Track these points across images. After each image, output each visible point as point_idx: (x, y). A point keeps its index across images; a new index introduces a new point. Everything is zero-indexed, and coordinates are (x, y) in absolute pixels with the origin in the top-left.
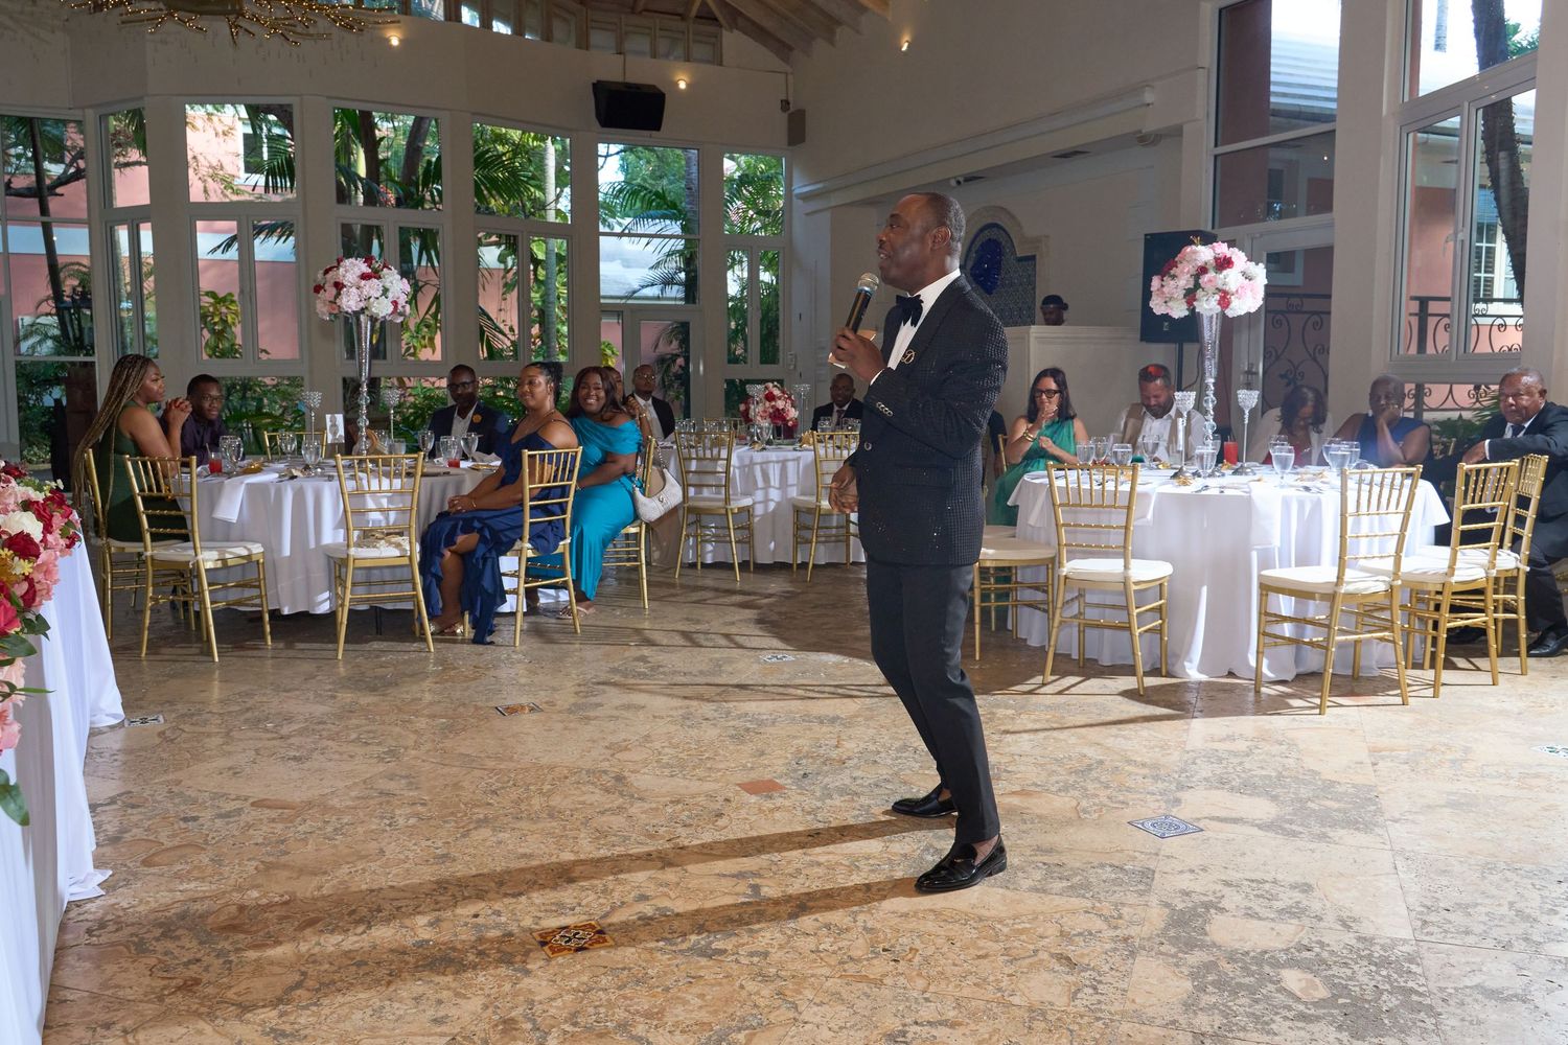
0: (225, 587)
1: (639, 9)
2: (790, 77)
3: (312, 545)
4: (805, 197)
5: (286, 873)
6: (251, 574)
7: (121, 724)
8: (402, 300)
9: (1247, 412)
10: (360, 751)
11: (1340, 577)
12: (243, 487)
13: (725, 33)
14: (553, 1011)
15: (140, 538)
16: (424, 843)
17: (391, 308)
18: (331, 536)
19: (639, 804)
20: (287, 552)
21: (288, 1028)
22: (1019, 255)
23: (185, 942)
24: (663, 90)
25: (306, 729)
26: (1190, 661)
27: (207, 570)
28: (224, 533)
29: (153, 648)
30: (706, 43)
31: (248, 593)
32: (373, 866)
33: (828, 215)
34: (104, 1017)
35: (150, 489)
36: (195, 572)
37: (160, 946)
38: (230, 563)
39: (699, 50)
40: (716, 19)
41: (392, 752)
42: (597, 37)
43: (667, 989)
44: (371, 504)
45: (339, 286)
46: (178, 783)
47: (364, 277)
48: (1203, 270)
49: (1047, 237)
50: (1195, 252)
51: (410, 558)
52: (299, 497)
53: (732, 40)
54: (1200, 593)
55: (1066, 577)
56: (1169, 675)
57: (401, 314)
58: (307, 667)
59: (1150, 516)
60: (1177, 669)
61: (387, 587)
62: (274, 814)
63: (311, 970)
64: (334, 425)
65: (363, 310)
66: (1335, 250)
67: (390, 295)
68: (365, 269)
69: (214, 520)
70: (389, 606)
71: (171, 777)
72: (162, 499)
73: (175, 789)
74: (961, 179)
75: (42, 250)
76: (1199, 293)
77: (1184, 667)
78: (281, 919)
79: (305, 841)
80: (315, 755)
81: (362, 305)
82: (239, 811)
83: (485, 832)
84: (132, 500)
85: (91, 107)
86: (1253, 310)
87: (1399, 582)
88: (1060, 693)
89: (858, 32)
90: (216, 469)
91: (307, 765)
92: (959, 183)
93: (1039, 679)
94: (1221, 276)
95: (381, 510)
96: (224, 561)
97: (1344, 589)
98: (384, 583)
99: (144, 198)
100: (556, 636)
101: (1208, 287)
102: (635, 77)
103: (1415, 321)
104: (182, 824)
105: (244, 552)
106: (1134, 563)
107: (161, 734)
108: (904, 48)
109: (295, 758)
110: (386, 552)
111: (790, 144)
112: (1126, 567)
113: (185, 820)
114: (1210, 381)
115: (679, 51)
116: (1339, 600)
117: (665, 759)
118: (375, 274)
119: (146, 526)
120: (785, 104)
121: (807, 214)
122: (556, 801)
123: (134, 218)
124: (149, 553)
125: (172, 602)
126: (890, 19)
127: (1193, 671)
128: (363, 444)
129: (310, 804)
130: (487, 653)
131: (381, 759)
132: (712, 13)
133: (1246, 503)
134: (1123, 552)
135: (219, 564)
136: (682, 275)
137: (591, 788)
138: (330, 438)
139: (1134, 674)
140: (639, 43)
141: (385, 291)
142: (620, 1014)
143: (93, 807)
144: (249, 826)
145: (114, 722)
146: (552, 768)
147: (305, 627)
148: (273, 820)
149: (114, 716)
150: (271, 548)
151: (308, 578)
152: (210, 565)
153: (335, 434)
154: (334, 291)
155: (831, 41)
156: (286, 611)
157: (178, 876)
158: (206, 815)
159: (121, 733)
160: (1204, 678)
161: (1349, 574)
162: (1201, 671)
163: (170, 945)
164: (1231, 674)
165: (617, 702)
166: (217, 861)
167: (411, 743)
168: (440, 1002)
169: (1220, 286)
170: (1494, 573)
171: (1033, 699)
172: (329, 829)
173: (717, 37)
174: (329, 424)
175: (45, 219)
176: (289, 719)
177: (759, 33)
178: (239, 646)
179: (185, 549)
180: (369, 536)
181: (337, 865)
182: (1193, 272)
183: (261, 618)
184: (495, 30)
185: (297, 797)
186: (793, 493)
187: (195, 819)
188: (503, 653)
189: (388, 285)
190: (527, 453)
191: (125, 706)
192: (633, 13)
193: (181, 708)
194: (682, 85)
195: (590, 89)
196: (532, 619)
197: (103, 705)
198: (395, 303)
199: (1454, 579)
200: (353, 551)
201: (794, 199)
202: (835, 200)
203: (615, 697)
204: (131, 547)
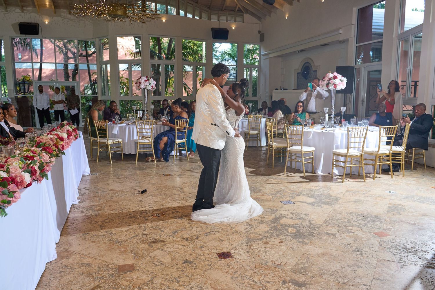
0: (114, 148)
1: (223, 9)
2: (261, 25)
3: (132, 140)
4: (264, 55)
5: (111, 202)
6: (119, 145)
7: (89, 175)
8: (154, 85)
9: (343, 112)
10: (133, 181)
11: (348, 152)
12: (118, 127)
13: (245, 15)
14: (149, 226)
15: (97, 137)
16: (138, 198)
17: (151, 88)
18: (135, 138)
19: (183, 194)
20: (127, 141)
21: (103, 225)
22: (313, 70)
23: (90, 212)
24: (228, 30)
25: (124, 177)
26: (319, 170)
27: (110, 144)
28: (114, 136)
29: (100, 160)
30: (240, 17)
31: (119, 149)
32: (127, 202)
33: (269, 59)
34: (73, 222)
35: (99, 127)
36: (107, 145)
37: (85, 212)
38: (115, 143)
39: (238, 19)
40: (242, 11)
41: (139, 182)
42: (213, 17)
43: (171, 224)
44: (144, 131)
45: (140, 83)
46: (97, 186)
47: (146, 81)
48: (330, 79)
49: (320, 65)
50: (329, 75)
51: (151, 143)
52: (129, 129)
53: (247, 16)
54: (322, 155)
55: (289, 150)
56: (314, 173)
57: (154, 89)
58: (129, 165)
59: (311, 137)
60: (316, 172)
61: (148, 149)
62: (112, 192)
63: (110, 217)
64: (140, 113)
65: (145, 88)
66: (382, 71)
67: (151, 85)
68: (146, 79)
69: (112, 134)
70: (148, 153)
71: (96, 185)
72: (103, 129)
73: (96, 187)
74: (299, 51)
75: (87, 69)
76: (329, 85)
77: (317, 171)
78: (108, 209)
79: (117, 197)
80: (124, 182)
81: (145, 87)
82: (106, 191)
83: (151, 197)
84: (95, 130)
85: (98, 38)
86: (343, 89)
87: (363, 153)
88: (286, 176)
89: (276, 14)
90: (114, 123)
91: (122, 184)
92: (298, 52)
93: (283, 173)
94: (334, 81)
95: (146, 132)
96: (113, 142)
97: (348, 154)
98: (147, 148)
99: (108, 59)
100: (183, 160)
101: (331, 83)
102: (222, 26)
103: (413, 87)
104: (95, 193)
105: (118, 141)
106: (303, 147)
107: (96, 177)
108: (286, 18)
109: (120, 182)
110: (146, 141)
111: (260, 42)
112: (301, 148)
113: (96, 192)
114: (333, 105)
115: (233, 19)
116: (347, 157)
117: (193, 186)
118: (148, 80)
119: (98, 135)
120: (259, 32)
121: (264, 59)
122: (167, 192)
123: (106, 63)
124: (98, 140)
125: (106, 151)
126: (284, 11)
127: (320, 172)
128: (145, 117)
129: (120, 191)
130: (167, 164)
131: (136, 183)
132: (241, 9)
133: (333, 134)
134: (300, 145)
135: (112, 143)
136: (235, 75)
137: (175, 190)
138: (139, 116)
139: (303, 173)
140: (223, 18)
141: (150, 84)
142: (161, 227)
143: (79, 189)
144: (107, 194)
145: (88, 174)
146: (169, 186)
147: (130, 157)
148: (112, 193)
149: (88, 173)
150: (124, 140)
151: (131, 146)
152: (110, 143)
153: (140, 115)
154: (139, 84)
155: (270, 16)
156: (126, 154)
157: (92, 202)
158: (100, 192)
159: (89, 177)
160: (322, 174)
161: (350, 151)
162: (322, 172)
163: (87, 212)
164: (329, 173)
165: (189, 174)
166: (100, 199)
167: (144, 180)
168: (130, 223)
169: (334, 83)
170: (391, 152)
171: (280, 177)
172: (122, 195)
173: (243, 15)
174: (138, 113)
175: (88, 64)
176: (122, 175)
177: (253, 14)
178: (117, 160)
179: (106, 140)
180: (144, 138)
181: (121, 201)
182: (328, 79)
183: (121, 155)
184: (188, 16)
185: (118, 189)
186: (245, 129)
187: (98, 192)
188: (170, 164)
189: (150, 82)
190: (176, 120)
191: (90, 172)
192: (222, 11)
193: (102, 172)
194: (233, 28)
195: (211, 30)
196: (180, 157)
197: (86, 171)
198: (152, 86)
199: (379, 153)
200: (139, 141)
201: (261, 56)
202: (271, 56)
203: (189, 173)
204: (96, 139)
